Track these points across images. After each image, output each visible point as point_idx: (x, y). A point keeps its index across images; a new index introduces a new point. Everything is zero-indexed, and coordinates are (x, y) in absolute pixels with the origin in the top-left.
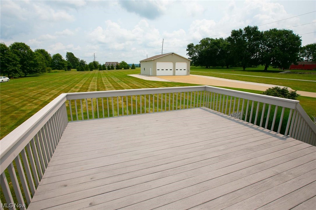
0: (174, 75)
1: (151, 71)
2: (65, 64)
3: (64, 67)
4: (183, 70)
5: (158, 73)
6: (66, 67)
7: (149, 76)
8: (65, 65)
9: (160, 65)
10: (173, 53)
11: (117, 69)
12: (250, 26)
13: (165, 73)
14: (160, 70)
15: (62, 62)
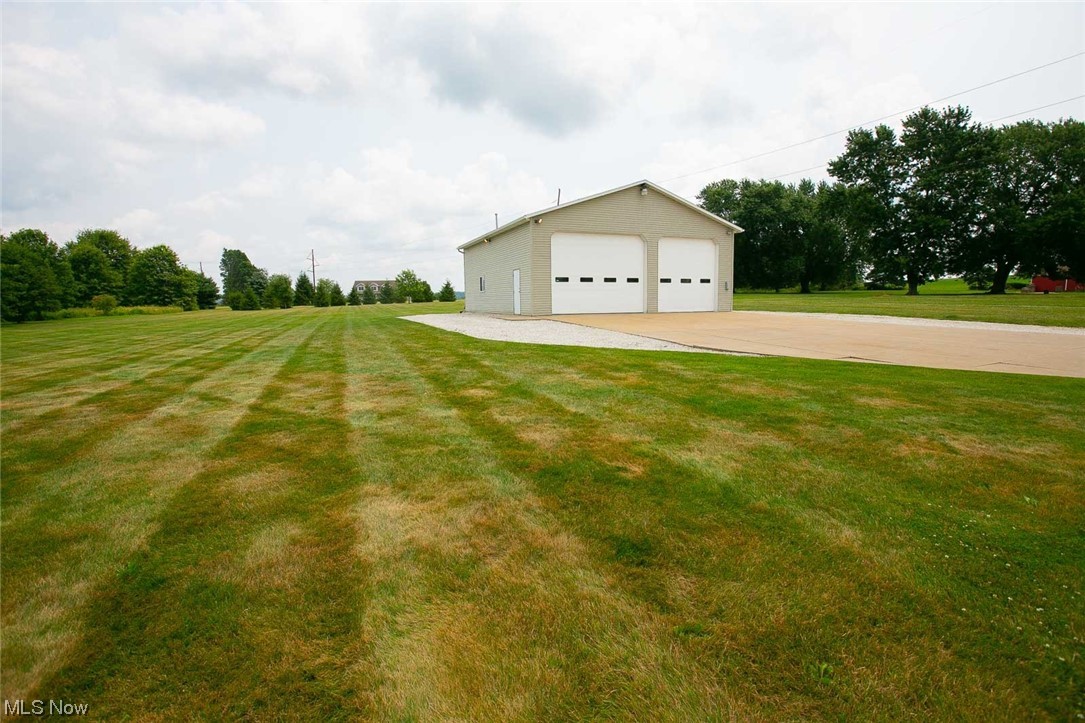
0: (652, 310)
1: (517, 290)
2: (189, 283)
3: (180, 294)
4: (696, 281)
5: (563, 299)
6: (189, 295)
7: (508, 315)
8: (186, 287)
9: (568, 253)
10: (643, 186)
11: (384, 301)
12: (930, 107)
13: (597, 298)
14: (574, 281)
15: (177, 278)
